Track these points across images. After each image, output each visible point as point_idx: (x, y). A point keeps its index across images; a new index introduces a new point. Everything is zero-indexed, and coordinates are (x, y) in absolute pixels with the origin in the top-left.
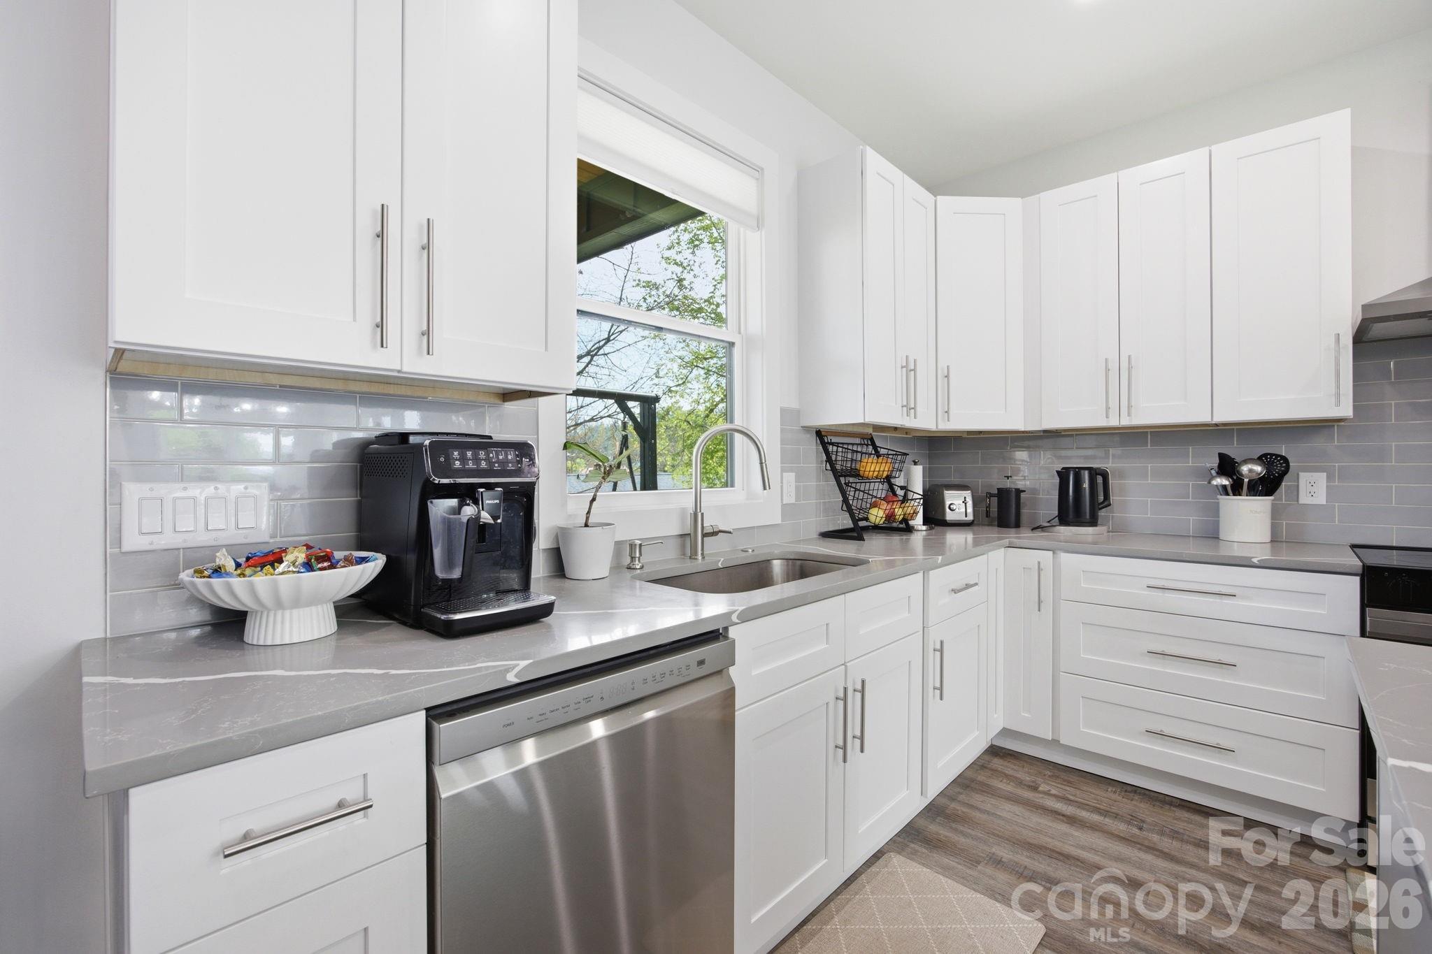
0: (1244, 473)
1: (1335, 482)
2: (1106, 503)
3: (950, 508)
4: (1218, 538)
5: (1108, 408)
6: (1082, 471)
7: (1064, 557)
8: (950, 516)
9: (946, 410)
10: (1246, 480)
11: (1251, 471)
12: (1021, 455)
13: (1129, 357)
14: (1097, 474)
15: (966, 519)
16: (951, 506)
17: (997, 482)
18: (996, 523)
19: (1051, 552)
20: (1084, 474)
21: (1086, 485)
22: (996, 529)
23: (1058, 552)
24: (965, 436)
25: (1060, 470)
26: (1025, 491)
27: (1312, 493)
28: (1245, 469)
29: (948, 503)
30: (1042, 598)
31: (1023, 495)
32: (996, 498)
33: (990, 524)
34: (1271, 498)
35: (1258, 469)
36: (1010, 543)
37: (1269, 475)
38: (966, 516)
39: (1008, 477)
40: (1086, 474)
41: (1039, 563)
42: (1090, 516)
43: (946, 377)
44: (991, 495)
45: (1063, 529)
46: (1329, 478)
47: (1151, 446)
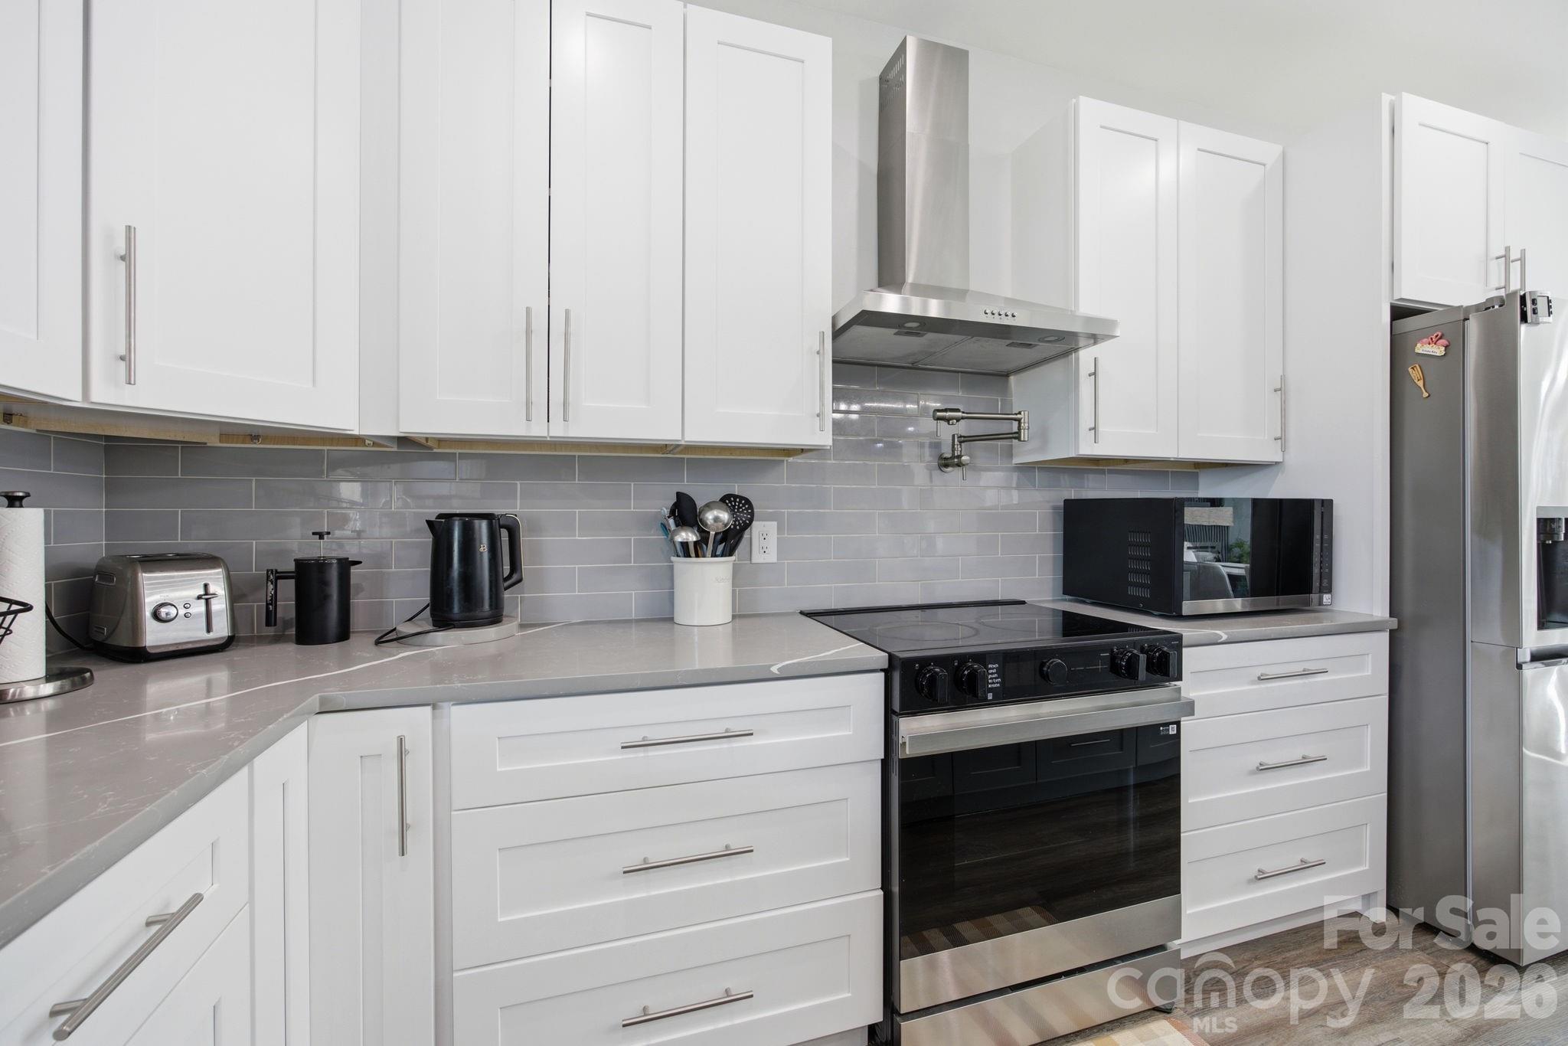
0: (709, 523)
1: (784, 534)
2: (515, 577)
3: (156, 615)
4: (671, 619)
5: (528, 404)
6: (477, 522)
7: (458, 715)
8: (154, 636)
9: (123, 352)
10: (712, 533)
11: (716, 519)
12: (350, 490)
13: (567, 312)
14: (501, 527)
15: (212, 635)
16: (163, 611)
17: (299, 545)
18: (293, 631)
19: (429, 709)
20: (480, 527)
21: (484, 548)
22: (291, 648)
23: (445, 704)
24: (214, 441)
25: (433, 519)
26: (359, 563)
27: (765, 549)
28: (709, 516)
29: (150, 600)
30: (409, 820)
31: (354, 570)
32: (293, 581)
33: (277, 639)
34: (733, 558)
35: (725, 516)
36: (323, 701)
37: (735, 525)
38: (209, 629)
39: (321, 536)
40: (483, 527)
41: (401, 740)
42: (491, 606)
43: (123, 258)
44: (280, 576)
45: (441, 636)
46: (780, 529)
47: (579, 480)
